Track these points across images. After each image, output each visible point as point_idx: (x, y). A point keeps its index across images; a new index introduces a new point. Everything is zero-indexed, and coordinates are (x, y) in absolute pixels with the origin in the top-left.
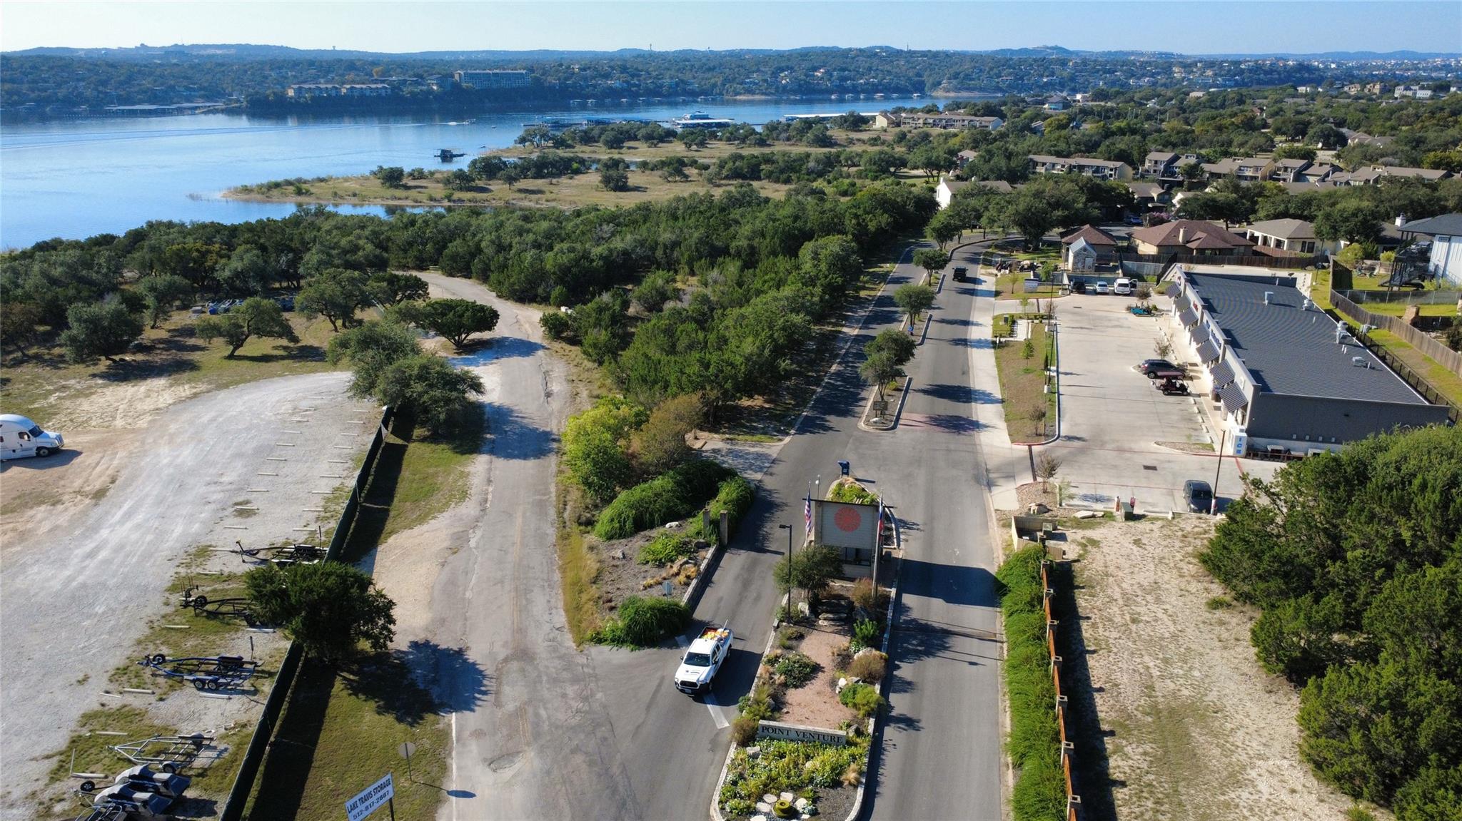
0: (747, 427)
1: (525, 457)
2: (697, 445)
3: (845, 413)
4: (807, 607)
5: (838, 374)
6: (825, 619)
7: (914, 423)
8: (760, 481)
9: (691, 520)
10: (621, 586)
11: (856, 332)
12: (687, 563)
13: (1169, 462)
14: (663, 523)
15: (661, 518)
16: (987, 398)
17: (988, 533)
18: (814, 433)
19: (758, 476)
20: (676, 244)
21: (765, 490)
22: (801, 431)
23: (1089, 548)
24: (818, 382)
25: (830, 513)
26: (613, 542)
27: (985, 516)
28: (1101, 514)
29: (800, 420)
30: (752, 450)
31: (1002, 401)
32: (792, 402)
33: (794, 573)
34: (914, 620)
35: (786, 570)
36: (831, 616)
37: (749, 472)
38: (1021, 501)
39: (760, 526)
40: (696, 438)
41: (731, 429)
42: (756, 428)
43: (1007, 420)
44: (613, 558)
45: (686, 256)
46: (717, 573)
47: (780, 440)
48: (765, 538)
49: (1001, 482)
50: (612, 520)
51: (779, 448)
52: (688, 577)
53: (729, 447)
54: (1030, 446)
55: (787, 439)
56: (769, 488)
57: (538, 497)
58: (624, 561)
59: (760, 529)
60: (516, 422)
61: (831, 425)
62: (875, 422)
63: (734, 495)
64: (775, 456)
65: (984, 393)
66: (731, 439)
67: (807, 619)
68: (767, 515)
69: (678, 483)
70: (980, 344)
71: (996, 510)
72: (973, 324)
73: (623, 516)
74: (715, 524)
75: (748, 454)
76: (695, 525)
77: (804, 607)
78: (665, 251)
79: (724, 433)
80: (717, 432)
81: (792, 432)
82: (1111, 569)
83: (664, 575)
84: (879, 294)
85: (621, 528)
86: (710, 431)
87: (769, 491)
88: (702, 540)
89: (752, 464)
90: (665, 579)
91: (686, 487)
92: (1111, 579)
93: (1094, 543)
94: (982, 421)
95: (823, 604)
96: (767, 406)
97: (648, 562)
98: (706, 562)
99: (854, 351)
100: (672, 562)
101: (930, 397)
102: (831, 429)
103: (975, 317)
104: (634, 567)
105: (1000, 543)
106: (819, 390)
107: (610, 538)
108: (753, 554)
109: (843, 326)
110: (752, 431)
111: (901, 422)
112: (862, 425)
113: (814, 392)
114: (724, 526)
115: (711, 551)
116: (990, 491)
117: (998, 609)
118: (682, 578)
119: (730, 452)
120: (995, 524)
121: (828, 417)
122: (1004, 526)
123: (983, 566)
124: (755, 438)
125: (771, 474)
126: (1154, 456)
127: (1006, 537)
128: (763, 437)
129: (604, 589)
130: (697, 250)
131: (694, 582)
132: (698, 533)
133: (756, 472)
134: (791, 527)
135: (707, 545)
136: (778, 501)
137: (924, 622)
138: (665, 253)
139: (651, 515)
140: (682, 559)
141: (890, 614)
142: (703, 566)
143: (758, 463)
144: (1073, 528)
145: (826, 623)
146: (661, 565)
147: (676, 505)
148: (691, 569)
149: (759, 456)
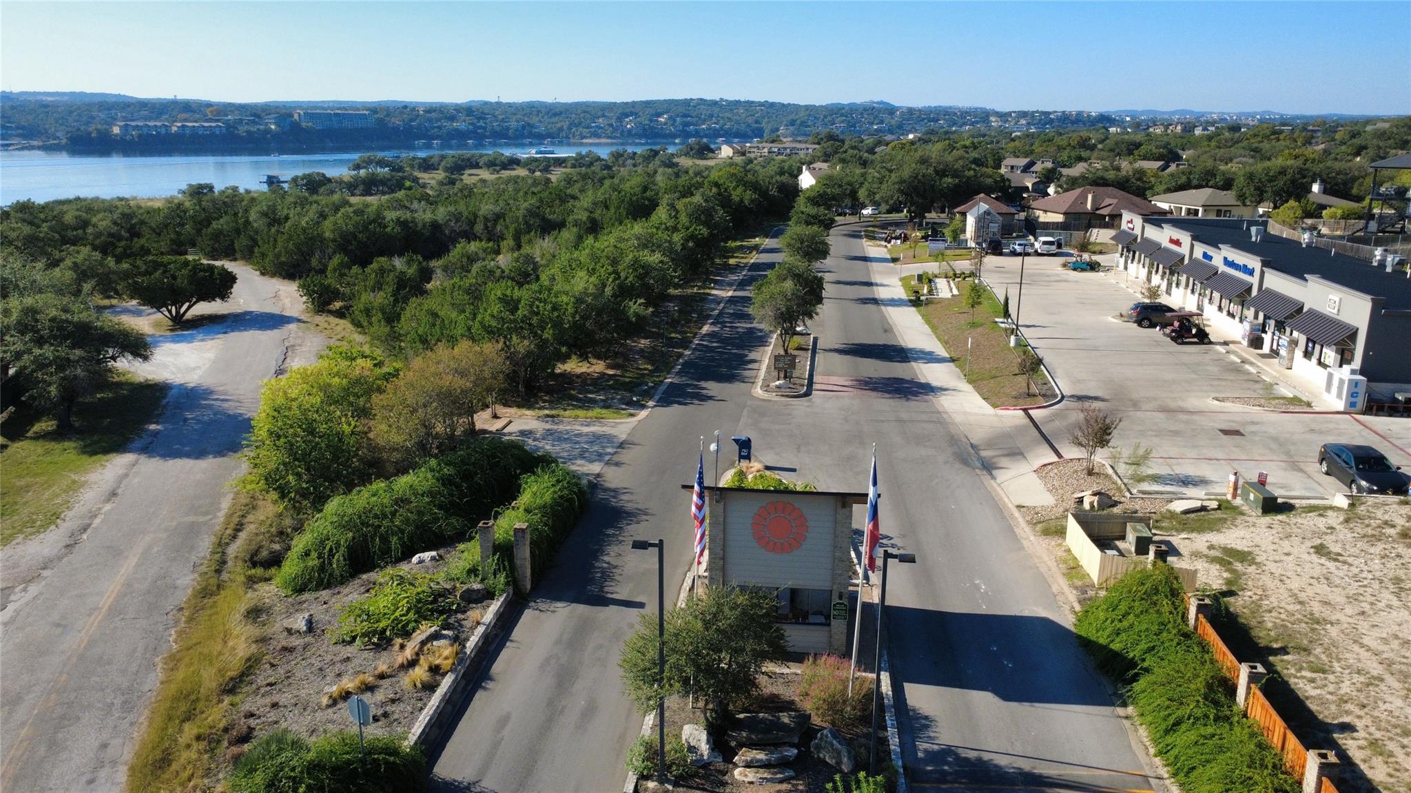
0: (579, 400)
1: (199, 454)
2: (495, 426)
3: (730, 378)
4: (704, 736)
5: (712, 335)
6: (748, 765)
7: (835, 388)
8: (598, 475)
9: (461, 546)
10: (283, 699)
11: (730, 294)
12: (435, 636)
13: (1253, 423)
14: (407, 555)
15: (403, 545)
16: (930, 358)
17: (1022, 548)
18: (685, 404)
19: (596, 468)
20: (498, 217)
21: (606, 490)
22: (665, 401)
23: (1238, 566)
24: (685, 343)
25: (743, 515)
26: (306, 596)
27: (1004, 518)
28: (1214, 504)
29: (663, 388)
30: (586, 430)
31: (952, 360)
32: (649, 367)
33: (672, 659)
34: (948, 751)
35: (653, 653)
36: (761, 756)
37: (579, 462)
38: (1052, 490)
39: (596, 553)
40: (495, 417)
41: (553, 404)
42: (593, 401)
43: (970, 382)
44: (289, 631)
45: (512, 229)
46: (504, 655)
47: (632, 415)
48: (607, 575)
49: (1004, 462)
50: (307, 554)
51: (631, 426)
52: (435, 670)
53: (548, 426)
54: (1025, 410)
55: (643, 414)
56: (612, 485)
57: (191, 518)
58: (309, 639)
59: (596, 558)
60: (210, 407)
61: (710, 393)
62: (778, 387)
63: (548, 497)
64: (623, 437)
65: (922, 352)
66: (553, 416)
67: (706, 766)
68: (611, 532)
69: (446, 481)
70: (894, 303)
71: (1019, 507)
72: (877, 285)
73: (329, 544)
74: (504, 551)
75: (580, 435)
76: (468, 554)
77: (695, 735)
78: (486, 225)
79: (540, 408)
80: (530, 407)
81: (651, 403)
82: (1316, 608)
83: (383, 667)
84: (752, 261)
85: (322, 569)
86: (519, 406)
87: (615, 491)
88: (477, 586)
89: (585, 451)
90: (382, 676)
91: (458, 487)
92: (1333, 631)
93: (1244, 557)
94: (935, 383)
95: (740, 725)
96: (611, 372)
97: (354, 639)
98: (480, 630)
99: (731, 311)
100: (407, 634)
101: (848, 357)
102: (710, 398)
103: (876, 279)
104: (326, 649)
105: (1052, 564)
106: (687, 352)
107: (300, 590)
108: (581, 608)
109: (713, 288)
110: (587, 404)
111: (815, 386)
112: (758, 391)
113: (680, 355)
114: (524, 555)
115: (495, 606)
116: (993, 478)
117: (1120, 711)
118: (420, 673)
119: (549, 433)
120: (1027, 529)
121: (703, 384)
122: (1046, 532)
123: (1042, 613)
124: (590, 413)
125: (617, 464)
126: (1222, 416)
127: (1061, 553)
128: (604, 411)
129: (247, 707)
130: (526, 223)
131: (447, 682)
132: (473, 571)
133: (591, 461)
134: (660, 545)
135: (489, 595)
136: (629, 507)
137: (972, 755)
138: (486, 227)
139: (385, 540)
140: (427, 629)
141: (894, 742)
142: (470, 645)
143: (596, 448)
144: (1179, 531)
145: (751, 775)
146: (381, 641)
147: (436, 520)
148: (443, 651)
149: (596, 438)
